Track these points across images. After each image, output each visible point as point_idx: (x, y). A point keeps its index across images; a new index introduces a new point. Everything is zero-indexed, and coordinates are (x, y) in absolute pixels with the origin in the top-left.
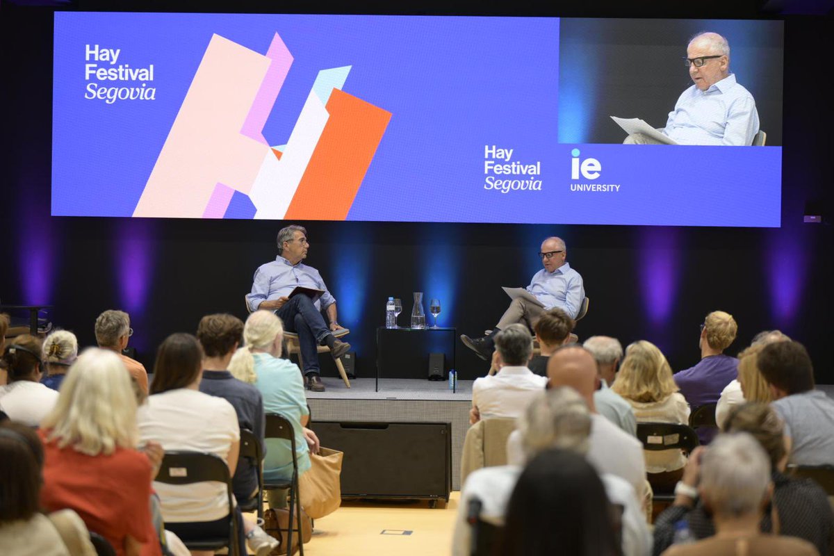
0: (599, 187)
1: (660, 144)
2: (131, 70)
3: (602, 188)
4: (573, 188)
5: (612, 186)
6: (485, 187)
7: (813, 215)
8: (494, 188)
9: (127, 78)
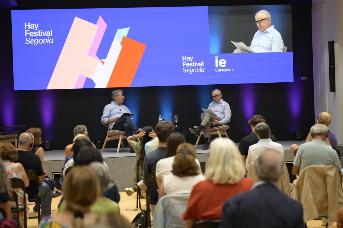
0: (226, 70)
1: (248, 53)
2: (43, 32)
3: (227, 70)
4: (216, 71)
5: (231, 69)
6: (183, 72)
7: (304, 77)
8: (186, 72)
9: (42, 35)
